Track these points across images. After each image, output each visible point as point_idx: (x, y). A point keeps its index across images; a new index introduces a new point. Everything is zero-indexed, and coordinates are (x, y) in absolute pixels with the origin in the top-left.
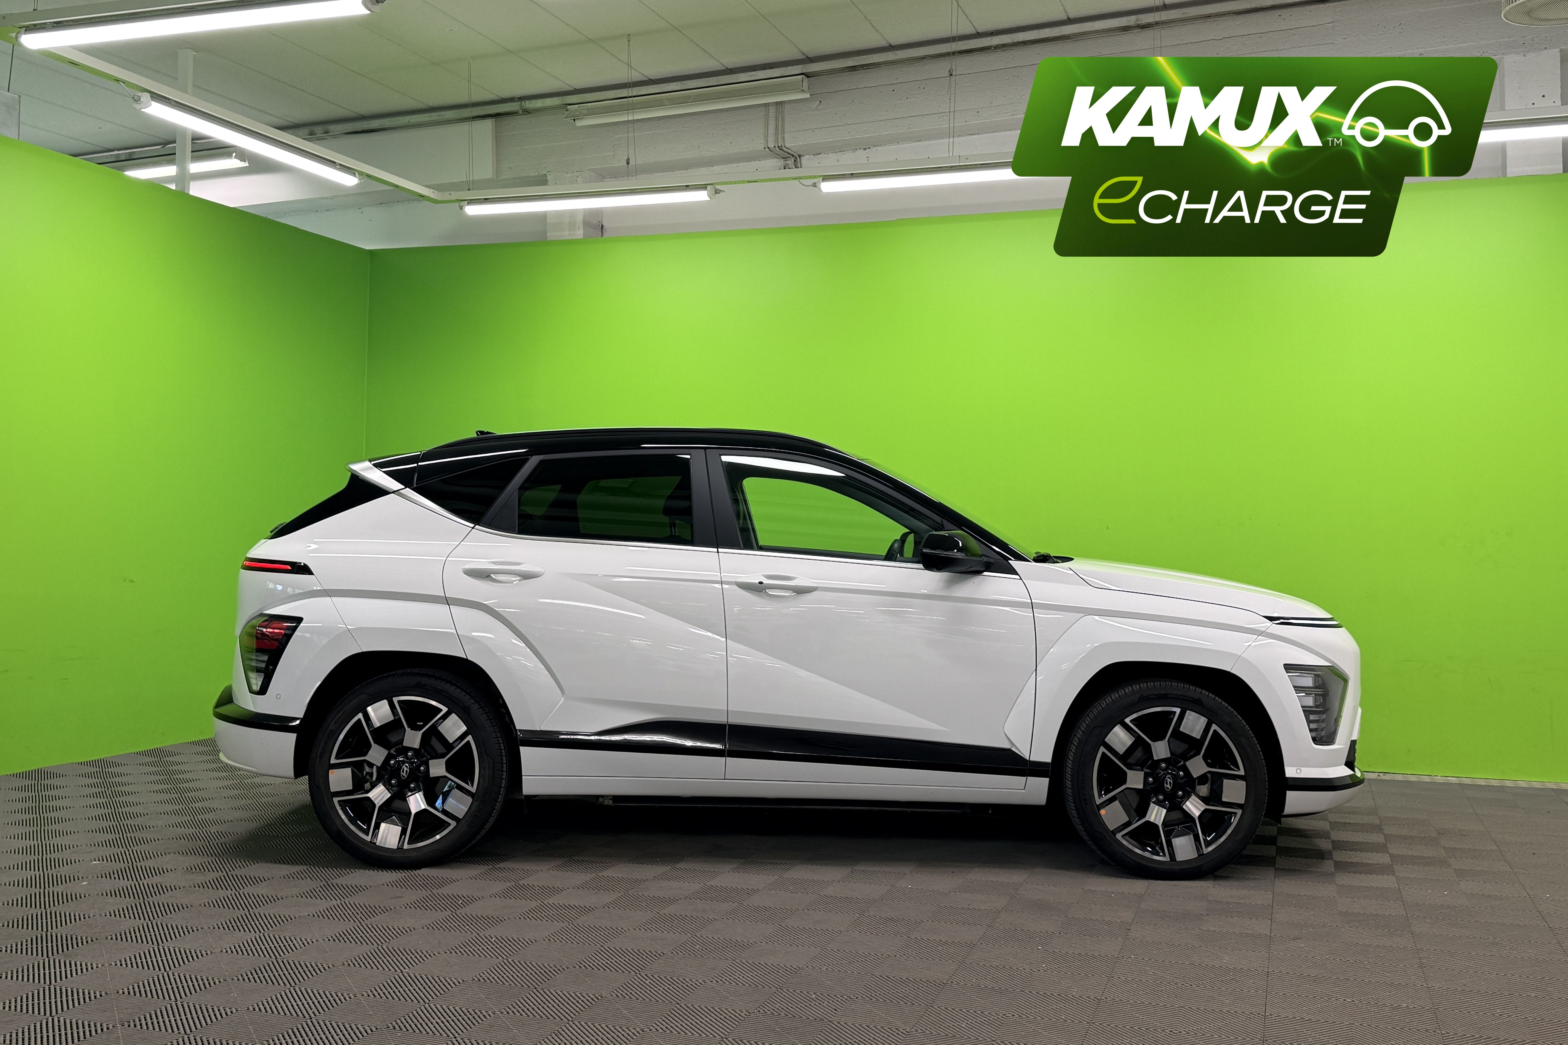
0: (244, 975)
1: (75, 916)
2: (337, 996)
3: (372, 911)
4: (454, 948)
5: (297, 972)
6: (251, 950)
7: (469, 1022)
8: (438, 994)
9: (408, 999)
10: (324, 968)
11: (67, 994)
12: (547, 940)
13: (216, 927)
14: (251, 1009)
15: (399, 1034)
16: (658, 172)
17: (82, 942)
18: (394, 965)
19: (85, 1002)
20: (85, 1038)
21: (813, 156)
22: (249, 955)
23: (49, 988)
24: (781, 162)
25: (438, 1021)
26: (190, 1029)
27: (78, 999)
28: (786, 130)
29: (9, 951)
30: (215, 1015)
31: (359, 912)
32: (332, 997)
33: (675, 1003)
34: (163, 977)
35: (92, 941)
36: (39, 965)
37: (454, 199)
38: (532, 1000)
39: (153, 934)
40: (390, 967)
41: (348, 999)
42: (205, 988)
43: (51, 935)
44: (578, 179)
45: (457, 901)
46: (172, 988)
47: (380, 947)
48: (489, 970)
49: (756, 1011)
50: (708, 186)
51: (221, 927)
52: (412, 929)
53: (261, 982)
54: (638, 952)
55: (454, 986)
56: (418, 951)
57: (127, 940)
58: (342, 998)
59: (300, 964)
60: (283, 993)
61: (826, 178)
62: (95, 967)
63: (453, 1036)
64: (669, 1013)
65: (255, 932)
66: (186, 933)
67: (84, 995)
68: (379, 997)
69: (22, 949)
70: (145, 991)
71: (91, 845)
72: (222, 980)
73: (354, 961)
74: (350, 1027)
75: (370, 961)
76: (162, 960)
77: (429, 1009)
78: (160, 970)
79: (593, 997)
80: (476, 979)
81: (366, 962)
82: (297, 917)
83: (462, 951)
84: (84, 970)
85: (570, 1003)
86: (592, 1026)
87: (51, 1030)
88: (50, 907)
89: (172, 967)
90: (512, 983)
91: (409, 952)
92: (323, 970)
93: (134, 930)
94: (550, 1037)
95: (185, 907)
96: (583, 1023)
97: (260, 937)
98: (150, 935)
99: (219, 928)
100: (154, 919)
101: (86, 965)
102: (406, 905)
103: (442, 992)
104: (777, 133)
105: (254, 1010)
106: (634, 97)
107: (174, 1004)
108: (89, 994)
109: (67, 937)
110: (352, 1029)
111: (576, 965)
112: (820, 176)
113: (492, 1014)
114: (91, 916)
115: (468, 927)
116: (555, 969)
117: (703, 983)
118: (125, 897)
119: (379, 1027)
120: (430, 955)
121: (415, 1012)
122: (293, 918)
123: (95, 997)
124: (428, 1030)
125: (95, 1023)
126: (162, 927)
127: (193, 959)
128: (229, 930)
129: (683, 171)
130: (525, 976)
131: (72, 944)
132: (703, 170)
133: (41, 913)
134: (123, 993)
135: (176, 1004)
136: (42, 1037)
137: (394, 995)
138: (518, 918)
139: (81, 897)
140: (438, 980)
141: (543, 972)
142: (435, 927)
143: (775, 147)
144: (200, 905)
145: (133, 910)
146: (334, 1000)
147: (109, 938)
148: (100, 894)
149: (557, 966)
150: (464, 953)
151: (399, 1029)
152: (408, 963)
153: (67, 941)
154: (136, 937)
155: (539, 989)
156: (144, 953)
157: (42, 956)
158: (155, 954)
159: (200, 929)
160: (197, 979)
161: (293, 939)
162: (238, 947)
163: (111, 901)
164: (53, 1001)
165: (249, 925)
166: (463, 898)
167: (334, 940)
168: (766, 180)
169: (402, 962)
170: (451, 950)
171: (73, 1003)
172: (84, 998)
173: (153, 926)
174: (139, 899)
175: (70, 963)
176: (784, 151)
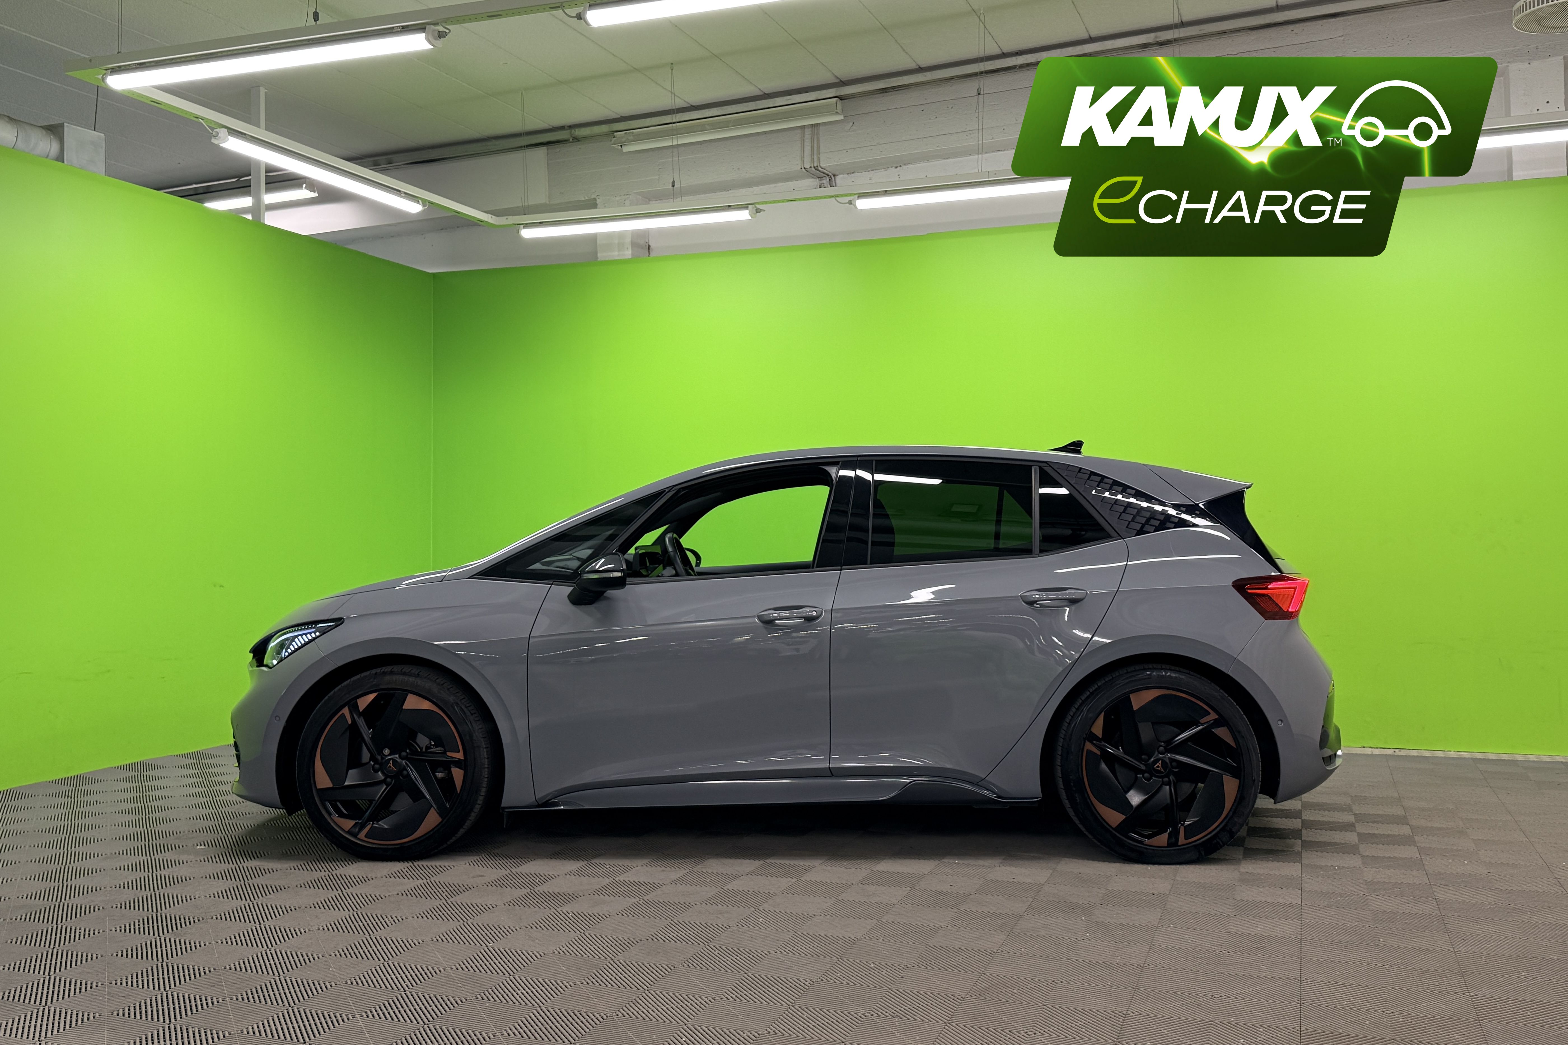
0: (341, 951)
1: (182, 897)
2: (428, 970)
3: (457, 890)
4: (534, 923)
5: (389, 947)
6: (346, 927)
7: (552, 992)
8: (522, 967)
9: (494, 971)
10: (415, 944)
11: (178, 970)
12: (620, 915)
13: (313, 907)
14: (349, 983)
15: (487, 1005)
16: (700, 194)
17: (190, 922)
18: (479, 940)
19: (195, 977)
20: (197, 1011)
21: (846, 175)
22: (344, 932)
23: (162, 964)
24: (817, 182)
25: (523, 991)
26: (294, 1002)
27: (189, 975)
28: (822, 149)
29: (123, 931)
30: (316, 989)
31: (444, 891)
32: (423, 970)
33: (743, 972)
34: (266, 953)
35: (199, 920)
36: (151, 943)
37: (511, 223)
38: (610, 970)
39: (254, 913)
40: (476, 942)
41: (438, 972)
42: (305, 963)
43: (161, 916)
44: (625, 202)
45: (534, 879)
46: (275, 964)
48: (567, 944)
49: (819, 980)
50: (749, 206)
51: (317, 906)
52: (494, 906)
53: (357, 958)
54: (705, 925)
55: (536, 959)
56: (501, 926)
57: (231, 920)
58: (433, 971)
59: (392, 940)
60: (378, 968)
61: (862, 196)
62: (203, 945)
63: (537, 1005)
64: (738, 982)
65: (349, 911)
66: (285, 912)
67: (194, 971)
68: (467, 970)
69: (134, 929)
70: (250, 967)
71: (193, 831)
72: (321, 957)
73: (442, 937)
74: (442, 998)
75: (457, 937)
76: (264, 938)
77: (514, 980)
78: (263, 947)
79: (666, 967)
80: (556, 952)
81: (453, 938)
82: (387, 896)
83: (542, 926)
84: (193, 948)
85: (645, 973)
86: (666, 995)
87: (165, 1004)
88: (158, 889)
89: (274, 944)
90: (590, 955)
91: (493, 928)
92: (413, 945)
93: (237, 910)
94: (628, 1005)
95: (283, 888)
96: (657, 992)
97: (353, 915)
98: (252, 915)
99: (315, 907)
100: (255, 899)
101: (195, 943)
102: (488, 884)
103: (525, 965)
104: (812, 154)
105: (352, 984)
106: (678, 122)
107: (277, 978)
108: (199, 970)
109: (175, 918)
110: (444, 1001)
111: (648, 938)
112: (855, 194)
113: (572, 985)
114: (197, 897)
115: (546, 903)
116: (629, 941)
117: (768, 953)
118: (227, 879)
119: (468, 998)
120: (512, 930)
121: (501, 984)
122: (383, 897)
123: (205, 973)
124: (515, 1000)
125: (205, 997)
126: (263, 907)
127: (293, 937)
128: (325, 909)
129: (724, 192)
130: (602, 948)
131: (181, 923)
132: (743, 191)
133: (151, 896)
134: (230, 969)
135: (279, 979)
136: (158, 1011)
137: (481, 968)
138: (592, 894)
139: (186, 880)
140: (521, 954)
141: (617, 944)
142: (515, 904)
143: (811, 167)
145: (235, 892)
146: (426, 974)
147: (214, 917)
148: (204, 877)
149: (631, 939)
150: (543, 927)
151: (487, 999)
152: (492, 938)
153: (176, 920)
154: (239, 916)
155: (615, 961)
156: (248, 932)
157: (154, 935)
158: (257, 932)
159: (297, 908)
160: (297, 955)
161: (384, 917)
162: (333, 925)
163: (214, 883)
164: (166, 977)
165: (342, 904)
166: (540, 877)
167: (422, 917)
168: (804, 199)
169: (486, 937)
170: (532, 925)
171: (185, 978)
172: (194, 974)
173: (254, 906)
174: (240, 881)
175: (180, 942)
176: (820, 171)
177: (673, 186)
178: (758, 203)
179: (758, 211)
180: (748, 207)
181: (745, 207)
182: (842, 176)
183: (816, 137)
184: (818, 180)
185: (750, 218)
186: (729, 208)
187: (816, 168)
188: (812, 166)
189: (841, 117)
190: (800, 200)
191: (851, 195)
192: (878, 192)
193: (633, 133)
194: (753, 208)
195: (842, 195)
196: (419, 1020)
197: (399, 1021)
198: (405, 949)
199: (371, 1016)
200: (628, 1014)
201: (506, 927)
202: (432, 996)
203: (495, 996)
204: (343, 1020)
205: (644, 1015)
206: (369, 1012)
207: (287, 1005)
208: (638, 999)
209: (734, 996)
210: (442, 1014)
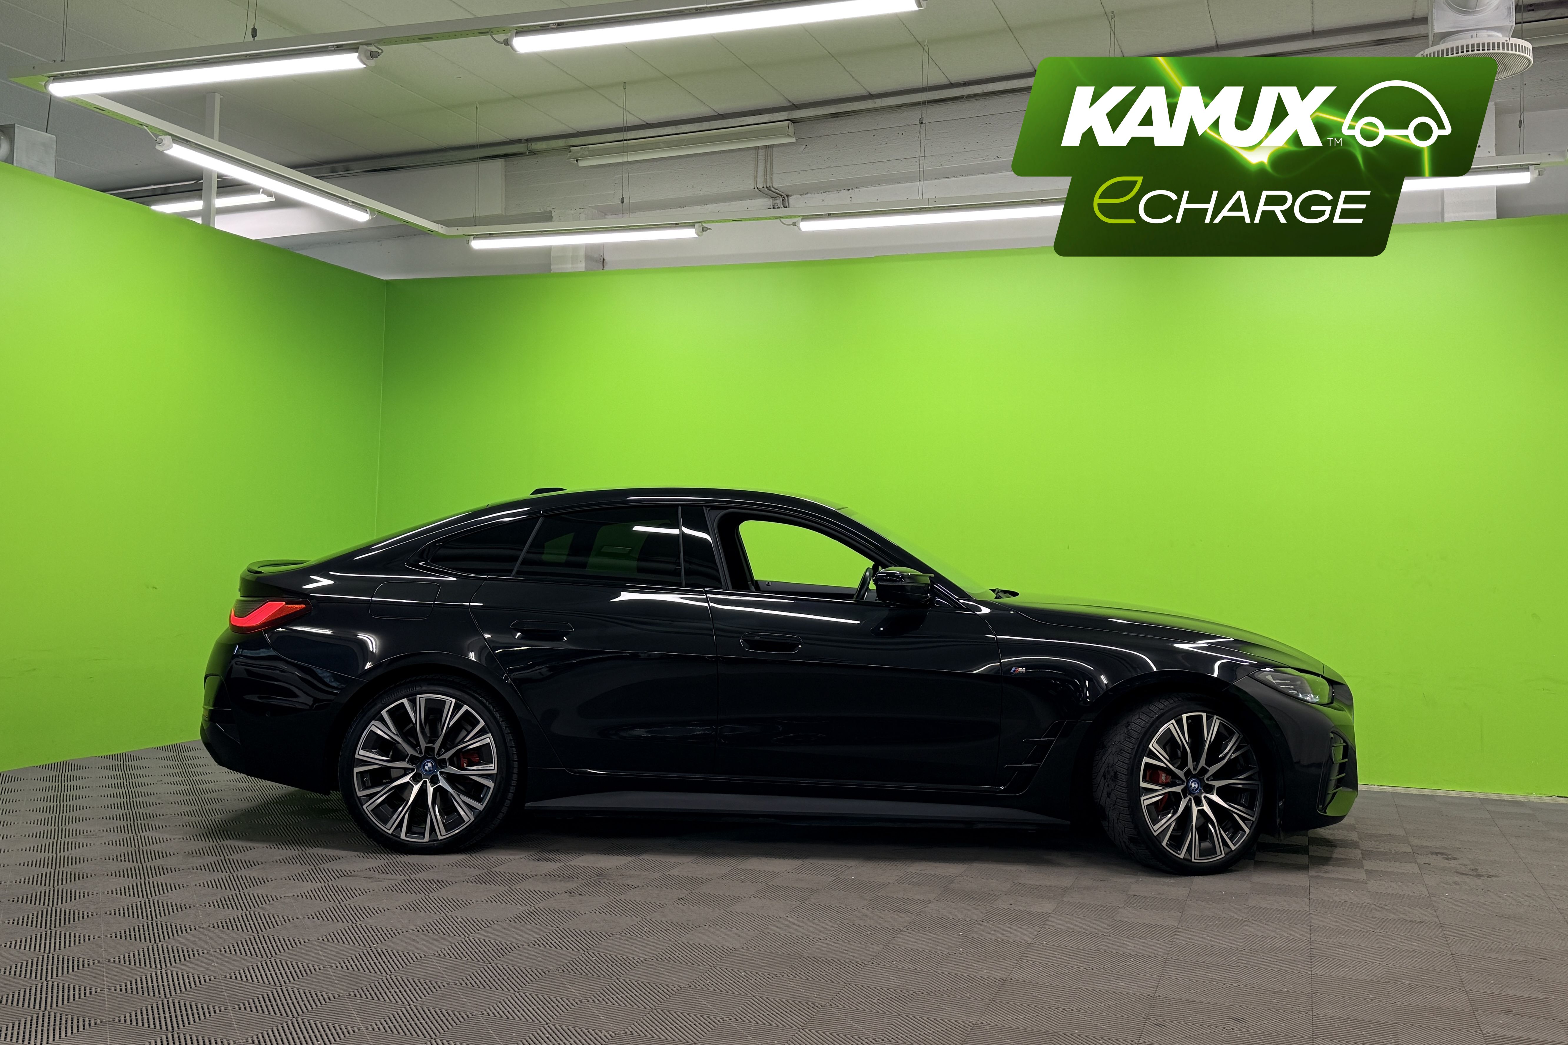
0: (227, 947)
1: (80, 893)
2: (308, 967)
4: (422, 927)
5: (275, 945)
6: (236, 925)
7: (425, 992)
8: (400, 967)
9: (372, 970)
10: (300, 943)
12: (508, 921)
13: (208, 906)
14: (228, 977)
15: (358, 1001)
17: (83, 917)
18: (364, 941)
19: (78, 968)
20: (74, 1000)
21: (798, 197)
22: (233, 930)
23: (48, 956)
24: (770, 202)
25: (397, 991)
26: (170, 994)
27: (73, 966)
28: (775, 169)
29: (16, 923)
30: (195, 982)
31: (340, 894)
32: (304, 968)
34: (153, 948)
35: (92, 915)
36: (41, 936)
37: (461, 234)
38: (486, 973)
39: (149, 910)
40: (361, 942)
41: (317, 970)
42: (189, 958)
43: (56, 910)
44: (580, 215)
45: (432, 885)
46: (159, 958)
47: (354, 925)
48: (450, 947)
49: (687, 987)
50: (696, 224)
51: (212, 904)
52: (386, 910)
53: (241, 954)
54: (589, 933)
55: (416, 960)
56: (388, 929)
57: (124, 916)
58: (312, 969)
59: (279, 939)
60: (259, 964)
61: (806, 218)
62: (92, 939)
63: (407, 1003)
65: (242, 910)
66: (179, 910)
68: (346, 968)
69: (27, 922)
71: (103, 831)
72: (205, 952)
73: (328, 937)
74: (316, 994)
75: (343, 938)
76: (154, 934)
77: (390, 980)
78: (150, 942)
80: (437, 954)
81: (339, 938)
82: (283, 897)
83: (429, 929)
87: (44, 992)
88: (58, 885)
89: (162, 939)
90: (469, 958)
91: (380, 930)
92: (298, 944)
93: (132, 907)
94: (495, 1005)
96: (527, 994)
97: (246, 915)
98: (146, 911)
99: (210, 906)
100: (152, 896)
103: (404, 965)
104: (765, 174)
106: (629, 140)
109: (70, 912)
110: (317, 996)
111: (530, 943)
112: (801, 216)
113: (446, 985)
114: (95, 893)
116: (511, 946)
117: (644, 961)
118: (128, 877)
119: (341, 995)
120: (398, 933)
121: (376, 983)
122: (279, 898)
123: (88, 965)
124: (386, 998)
125: (85, 988)
126: (158, 905)
127: (182, 933)
128: (219, 907)
129: (674, 210)
130: (483, 952)
132: (698, 208)
133: (50, 891)
136: (35, 999)
138: (485, 901)
139: (87, 877)
140: (402, 955)
141: (499, 949)
142: (407, 908)
143: (763, 187)
144: (196, 885)
146: (305, 971)
147: (108, 913)
148: (106, 874)
149: (513, 944)
151: (359, 996)
153: (70, 915)
154: (133, 913)
155: (493, 964)
158: (148, 928)
160: (183, 951)
161: (276, 917)
162: (224, 924)
163: (114, 880)
164: (50, 967)
165: (237, 903)
166: (438, 883)
167: (313, 918)
168: (749, 219)
169: (372, 939)
170: (419, 928)
171: (68, 969)
172: (78, 966)
173: (149, 903)
174: (141, 879)
175: (70, 935)
176: (773, 191)
177: (622, 203)
178: (705, 222)
179: (704, 229)
180: (694, 225)
181: (692, 225)
182: (795, 196)
183: (769, 157)
184: (771, 200)
185: (697, 236)
186: (677, 225)
187: (769, 188)
188: (765, 187)
189: (794, 140)
190: (746, 220)
191: (795, 217)
192: (822, 215)
193: (588, 148)
194: (699, 226)
195: (787, 217)
196: (289, 1013)
197: (269, 1014)
198: (290, 947)
199: (243, 1008)
200: (493, 1013)
201: (393, 929)
202: (306, 991)
203: (368, 993)
204: (215, 1012)
205: (509, 1015)
206: (242, 1005)
207: (163, 996)
208: (506, 1000)
209: (601, 999)
210: (312, 1009)
